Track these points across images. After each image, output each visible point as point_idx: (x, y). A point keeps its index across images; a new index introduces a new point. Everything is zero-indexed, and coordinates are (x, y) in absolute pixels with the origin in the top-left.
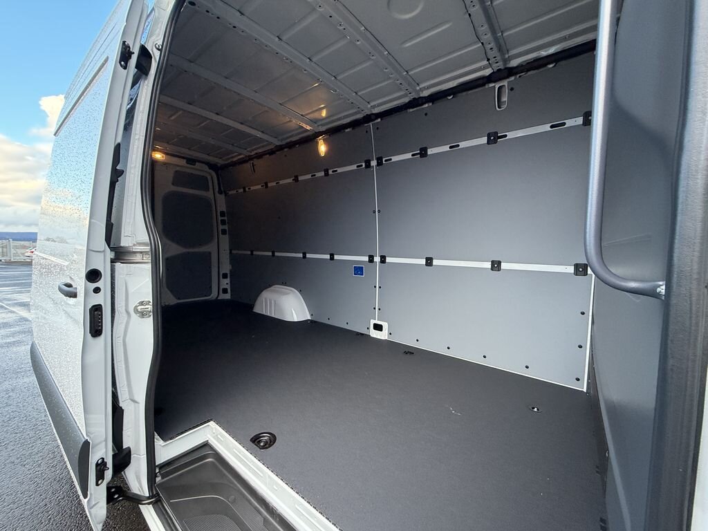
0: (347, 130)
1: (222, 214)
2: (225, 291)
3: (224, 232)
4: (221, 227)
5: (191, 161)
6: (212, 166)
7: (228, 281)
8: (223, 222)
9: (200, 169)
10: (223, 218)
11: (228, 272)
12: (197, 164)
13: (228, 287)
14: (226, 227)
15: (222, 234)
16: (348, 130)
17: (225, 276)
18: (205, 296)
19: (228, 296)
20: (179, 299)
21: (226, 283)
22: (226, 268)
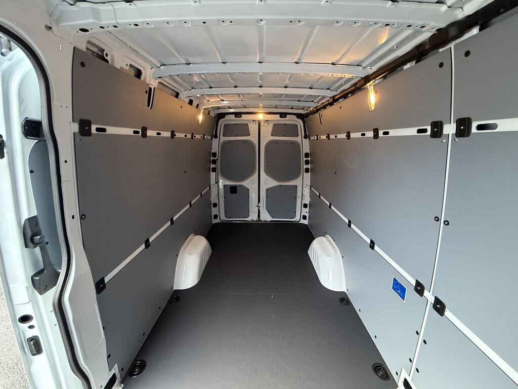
0: (405, 67)
1: (307, 155)
2: (305, 217)
3: (307, 170)
4: (305, 166)
5: (283, 115)
6: (299, 116)
7: (307, 210)
8: (307, 162)
9: (291, 120)
10: (307, 159)
11: (308, 203)
12: (288, 116)
13: (307, 215)
14: (309, 166)
15: (306, 172)
16: (408, 66)
17: (305, 206)
18: (291, 218)
19: (306, 222)
20: (273, 218)
21: (305, 212)
22: (307, 200)
